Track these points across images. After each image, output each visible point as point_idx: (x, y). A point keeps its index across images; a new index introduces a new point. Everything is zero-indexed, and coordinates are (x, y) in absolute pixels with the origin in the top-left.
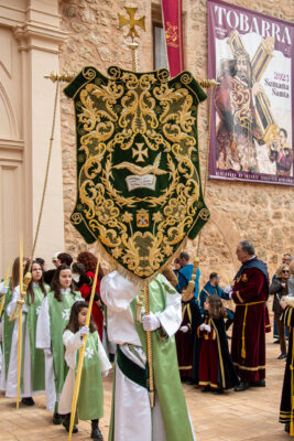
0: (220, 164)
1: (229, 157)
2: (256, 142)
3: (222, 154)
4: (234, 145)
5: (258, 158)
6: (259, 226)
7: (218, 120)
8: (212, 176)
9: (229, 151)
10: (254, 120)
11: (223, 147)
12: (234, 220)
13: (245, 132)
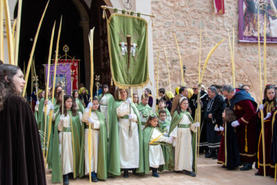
0: (246, 33)
1: (251, 29)
2: (270, 18)
3: (247, 27)
4: (255, 21)
5: (271, 27)
6: (271, 69)
7: (245, 7)
8: (241, 41)
9: (251, 25)
10: (269, 5)
11: (248, 23)
12: (255, 66)
13: (263, 12)
